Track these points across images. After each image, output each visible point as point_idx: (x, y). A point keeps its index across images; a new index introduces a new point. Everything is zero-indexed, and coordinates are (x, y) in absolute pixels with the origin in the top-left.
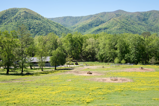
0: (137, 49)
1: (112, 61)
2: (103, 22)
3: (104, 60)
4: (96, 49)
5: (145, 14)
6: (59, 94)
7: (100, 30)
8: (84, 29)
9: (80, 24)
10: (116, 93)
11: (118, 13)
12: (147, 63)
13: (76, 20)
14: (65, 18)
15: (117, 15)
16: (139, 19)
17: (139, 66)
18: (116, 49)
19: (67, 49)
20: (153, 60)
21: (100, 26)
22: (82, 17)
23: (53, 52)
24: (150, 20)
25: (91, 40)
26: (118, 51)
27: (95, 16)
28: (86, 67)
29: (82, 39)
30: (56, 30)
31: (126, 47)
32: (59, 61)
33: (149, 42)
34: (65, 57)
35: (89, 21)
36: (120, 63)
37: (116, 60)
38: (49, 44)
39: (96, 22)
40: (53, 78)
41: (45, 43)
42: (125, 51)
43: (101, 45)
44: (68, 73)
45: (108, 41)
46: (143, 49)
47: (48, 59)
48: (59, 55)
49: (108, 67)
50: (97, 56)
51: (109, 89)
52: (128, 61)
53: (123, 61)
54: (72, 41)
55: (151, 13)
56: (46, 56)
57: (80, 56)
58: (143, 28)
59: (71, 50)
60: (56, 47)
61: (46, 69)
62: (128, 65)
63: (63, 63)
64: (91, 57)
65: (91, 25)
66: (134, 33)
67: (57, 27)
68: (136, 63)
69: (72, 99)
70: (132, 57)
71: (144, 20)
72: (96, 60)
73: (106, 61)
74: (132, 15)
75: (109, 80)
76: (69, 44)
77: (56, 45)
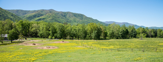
0: (61, 31)
1: (47, 37)
2: (42, 15)
3: (42, 37)
4: (38, 31)
5: (65, 13)
6: (15, 57)
7: (40, 19)
8: (30, 18)
9: (28, 15)
10: (49, 55)
11: (51, 11)
12: (65, 39)
13: (25, 12)
14: (18, 11)
15: (51, 12)
16: (62, 15)
17: (62, 40)
18: (50, 31)
19: (20, 30)
20: (68, 37)
21: (40, 17)
22: (29, 11)
23: (10, 31)
24: (67, 16)
25: (35, 25)
26: (50, 32)
27: (37, 11)
28: (32, 41)
29: (29, 24)
30: (12, 17)
31: (55, 30)
32: (14, 37)
33: (66, 28)
34: (18, 35)
35: (34, 14)
36: (52, 38)
37: (50, 37)
38: (6, 26)
39: (38, 15)
40: (10, 47)
41: (3, 25)
42: (54, 32)
43: (41, 28)
44: (20, 44)
45: (45, 26)
46: (64, 31)
47: (6, 36)
48: (14, 33)
49: (45, 41)
50: (39, 35)
51: (46, 53)
52: (56, 38)
53: (53, 37)
54: (22, 25)
55: (68, 13)
56: (5, 34)
57: (28, 34)
58: (64, 20)
59: (22, 31)
60: (12, 28)
61: (5, 42)
62: (56, 40)
63: (17, 38)
64: (35, 35)
65: (35, 16)
66: (59, 22)
67: (12, 15)
68: (60, 38)
69: (23, 60)
70: (58, 35)
71: (64, 16)
72: (38, 37)
73: (44, 38)
74: (58, 13)
75: (45, 48)
76: (21, 26)
77: (11, 27)
